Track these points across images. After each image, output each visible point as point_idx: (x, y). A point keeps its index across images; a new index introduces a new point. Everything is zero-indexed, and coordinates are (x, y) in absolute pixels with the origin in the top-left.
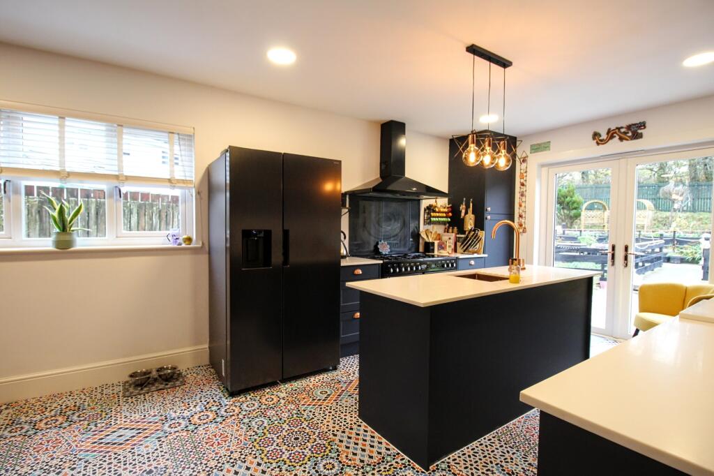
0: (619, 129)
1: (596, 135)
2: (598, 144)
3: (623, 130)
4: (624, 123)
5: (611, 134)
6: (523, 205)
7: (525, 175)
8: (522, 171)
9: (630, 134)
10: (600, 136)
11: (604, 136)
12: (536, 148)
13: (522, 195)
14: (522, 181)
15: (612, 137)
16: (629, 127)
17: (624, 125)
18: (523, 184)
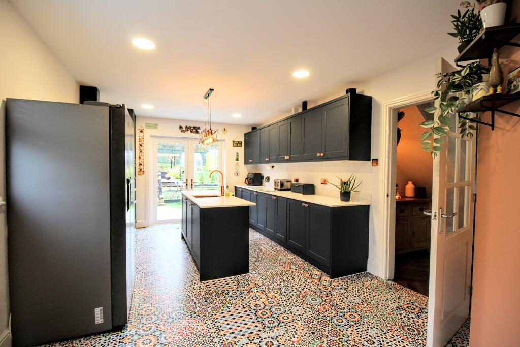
0: (191, 127)
1: (181, 127)
2: (182, 132)
3: (192, 128)
4: (193, 125)
5: (188, 128)
6: (142, 158)
7: (142, 140)
8: (141, 138)
9: (194, 130)
10: (182, 128)
11: (184, 129)
12: (148, 126)
13: (141, 152)
14: (141, 143)
15: (188, 130)
16: (194, 127)
17: (192, 126)
18: (141, 146)
